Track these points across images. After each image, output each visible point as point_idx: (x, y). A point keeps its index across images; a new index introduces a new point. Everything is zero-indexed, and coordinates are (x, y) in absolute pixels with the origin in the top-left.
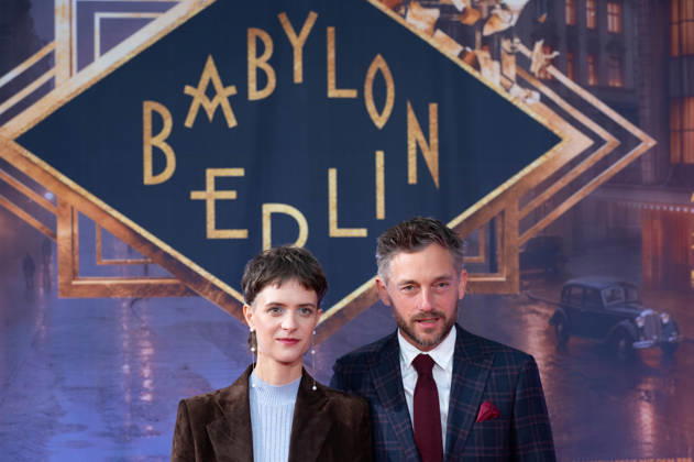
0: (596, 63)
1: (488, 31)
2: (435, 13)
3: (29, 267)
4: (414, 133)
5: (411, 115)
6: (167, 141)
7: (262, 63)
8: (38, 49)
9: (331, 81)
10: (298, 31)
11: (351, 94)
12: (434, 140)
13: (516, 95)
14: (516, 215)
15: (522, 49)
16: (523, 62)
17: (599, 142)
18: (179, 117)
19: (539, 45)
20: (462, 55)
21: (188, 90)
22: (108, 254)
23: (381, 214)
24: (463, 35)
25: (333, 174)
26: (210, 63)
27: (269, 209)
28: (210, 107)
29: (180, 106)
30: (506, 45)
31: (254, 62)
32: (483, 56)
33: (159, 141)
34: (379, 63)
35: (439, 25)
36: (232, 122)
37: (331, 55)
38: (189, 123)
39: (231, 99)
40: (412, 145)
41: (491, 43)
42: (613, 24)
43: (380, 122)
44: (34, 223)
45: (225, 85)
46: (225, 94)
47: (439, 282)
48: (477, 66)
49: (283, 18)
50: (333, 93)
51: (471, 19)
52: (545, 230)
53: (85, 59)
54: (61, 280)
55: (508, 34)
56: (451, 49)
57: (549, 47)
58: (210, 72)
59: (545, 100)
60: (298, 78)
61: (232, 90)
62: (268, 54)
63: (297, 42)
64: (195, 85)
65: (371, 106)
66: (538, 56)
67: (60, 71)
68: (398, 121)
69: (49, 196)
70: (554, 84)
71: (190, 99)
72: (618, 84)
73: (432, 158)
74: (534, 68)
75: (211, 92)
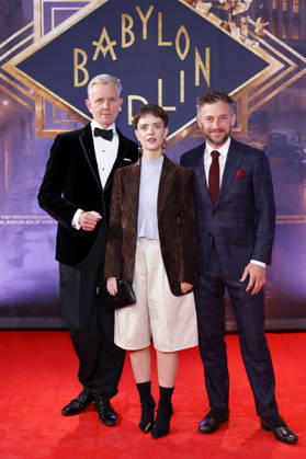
0: (287, 29)
1: (234, 13)
2: (210, 5)
3: (23, 124)
4: (198, 62)
5: (197, 54)
6: (85, 67)
7: (128, 30)
8: (26, 24)
9: (160, 38)
10: (145, 15)
11: (170, 44)
12: (208, 65)
13: (247, 44)
14: (246, 100)
15: (251, 21)
16: (251, 28)
17: (287, 65)
18: (90, 56)
19: (259, 19)
20: (222, 25)
21: (95, 43)
22: (59, 118)
23: (182, 100)
24: (223, 15)
25: (160, 81)
26: (104, 30)
27: (131, 98)
28: (105, 51)
29: (91, 50)
30: (243, 20)
31: (124, 30)
32: (232, 25)
33: (81, 67)
34: (183, 29)
35: (211, 10)
36: (114, 58)
37: (160, 26)
38: (95, 58)
39: (114, 47)
40: (197, 68)
41: (236, 19)
42: (295, 9)
43: (183, 57)
44: (25, 104)
45: (111, 41)
46: (111, 45)
47: (223, 117)
48: (229, 30)
49: (138, 9)
50: (161, 43)
51: (227, 8)
52: (261, 107)
53: (47, 29)
54: (37, 130)
55: (244, 14)
56: (217, 22)
57: (263, 21)
58: (104, 34)
59: (261, 45)
60: (145, 37)
61: (114, 43)
62: (131, 26)
63: (145, 20)
64: (98, 41)
65: (178, 50)
66: (258, 25)
67: (36, 34)
68: (191, 56)
69: (31, 92)
70: (266, 38)
71: (95, 47)
72: (297, 38)
73: (207, 74)
74: (257, 31)
75: (105, 44)
